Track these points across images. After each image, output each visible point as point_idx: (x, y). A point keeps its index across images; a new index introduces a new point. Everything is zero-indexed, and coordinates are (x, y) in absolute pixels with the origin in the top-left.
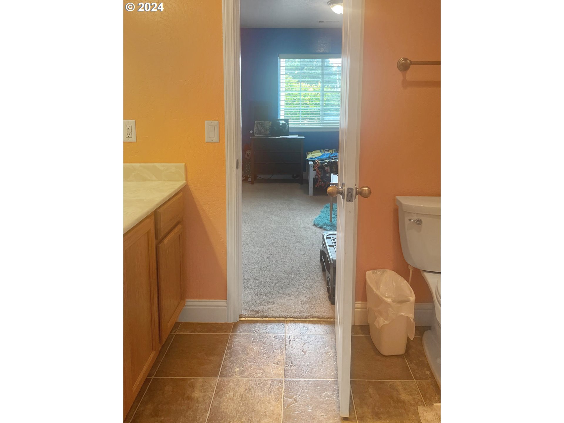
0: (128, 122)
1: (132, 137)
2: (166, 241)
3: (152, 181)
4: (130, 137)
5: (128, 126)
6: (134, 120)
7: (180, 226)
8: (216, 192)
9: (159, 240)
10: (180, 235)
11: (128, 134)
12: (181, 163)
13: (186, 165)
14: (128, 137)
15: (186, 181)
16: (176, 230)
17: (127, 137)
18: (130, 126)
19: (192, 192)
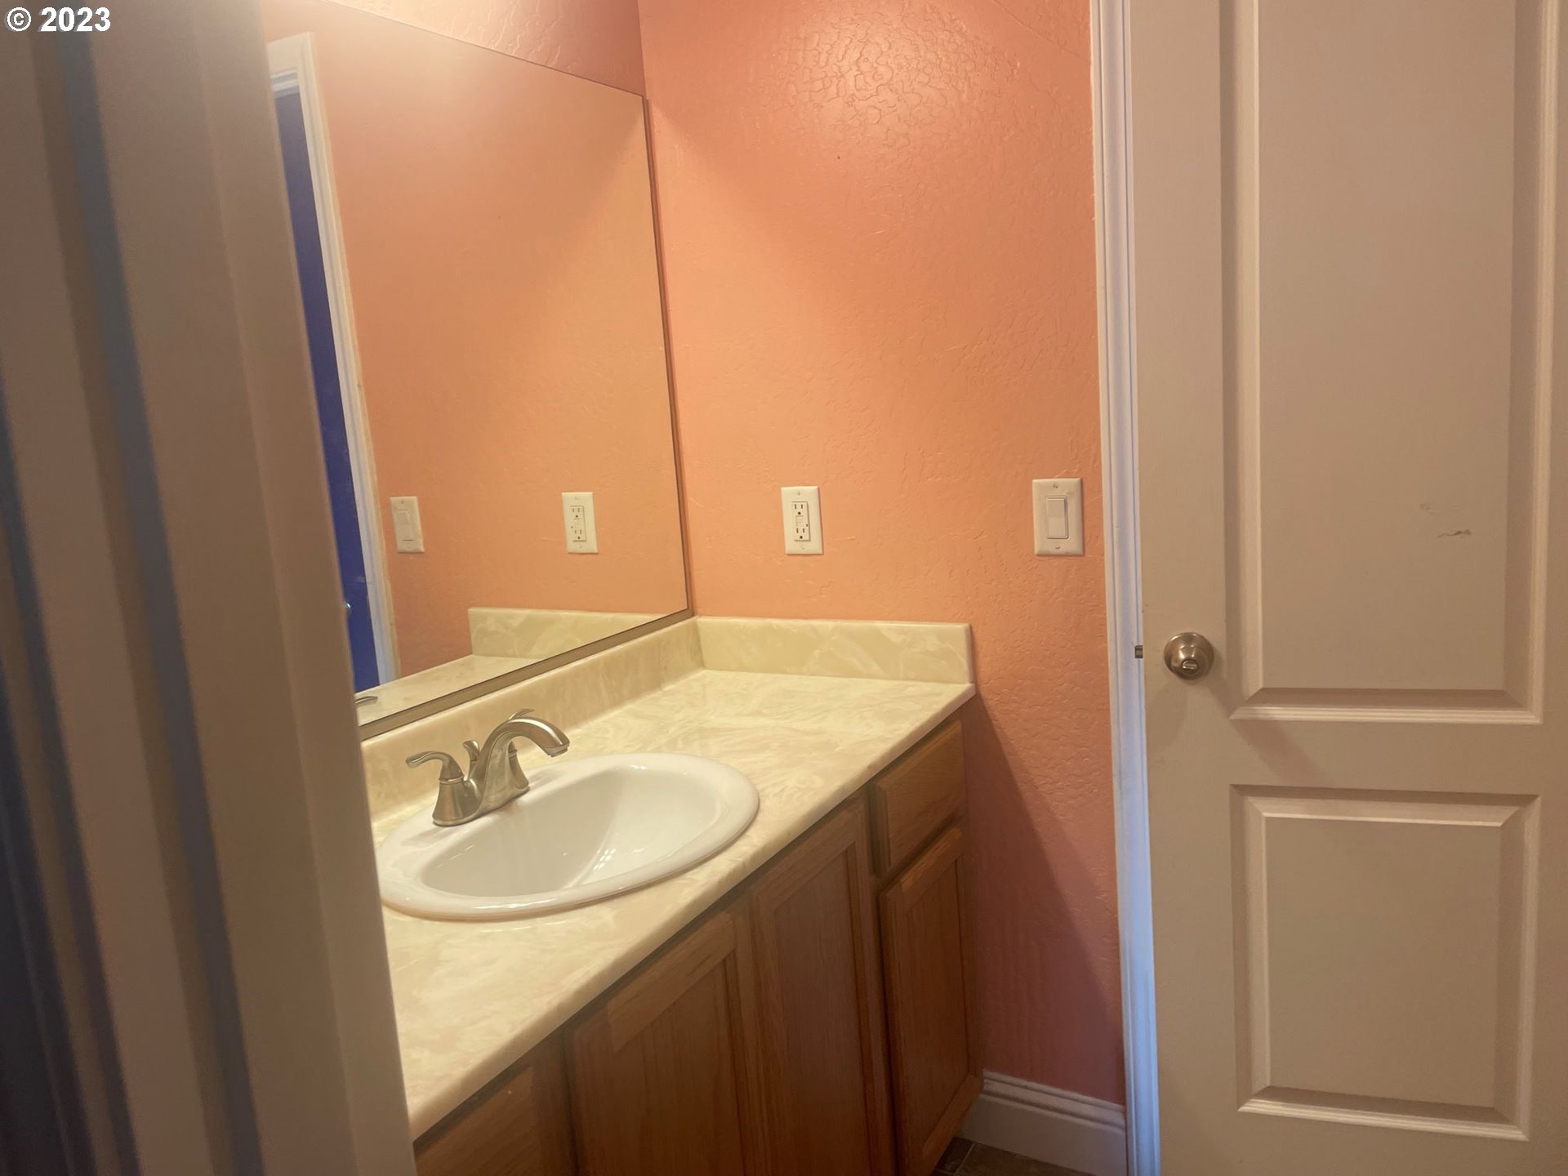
0: (799, 494)
1: (810, 540)
2: (907, 881)
3: (870, 676)
4: (805, 541)
5: (799, 505)
6: (816, 487)
7: (955, 832)
8: (1075, 729)
9: (886, 880)
10: (956, 861)
11: (801, 531)
12: (958, 621)
13: (971, 628)
14: (799, 539)
15: (972, 682)
16: (942, 845)
17: (796, 541)
18: (805, 505)
19: (994, 722)
